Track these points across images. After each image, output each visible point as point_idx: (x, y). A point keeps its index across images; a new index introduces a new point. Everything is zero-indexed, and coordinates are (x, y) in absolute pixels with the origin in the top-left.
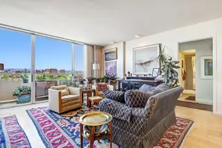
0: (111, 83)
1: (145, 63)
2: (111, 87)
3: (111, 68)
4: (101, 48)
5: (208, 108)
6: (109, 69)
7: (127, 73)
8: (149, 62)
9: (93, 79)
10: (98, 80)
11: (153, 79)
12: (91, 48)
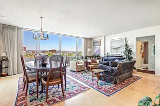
0: (98, 59)
1: (117, 48)
2: (98, 61)
3: (97, 51)
4: (91, 39)
5: (153, 73)
6: (95, 51)
7: (106, 53)
8: (119, 48)
9: (87, 56)
10: (90, 57)
11: (121, 57)
12: (86, 40)
